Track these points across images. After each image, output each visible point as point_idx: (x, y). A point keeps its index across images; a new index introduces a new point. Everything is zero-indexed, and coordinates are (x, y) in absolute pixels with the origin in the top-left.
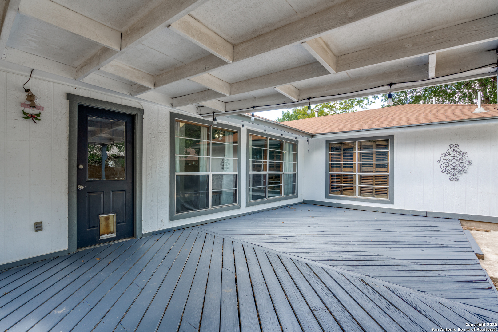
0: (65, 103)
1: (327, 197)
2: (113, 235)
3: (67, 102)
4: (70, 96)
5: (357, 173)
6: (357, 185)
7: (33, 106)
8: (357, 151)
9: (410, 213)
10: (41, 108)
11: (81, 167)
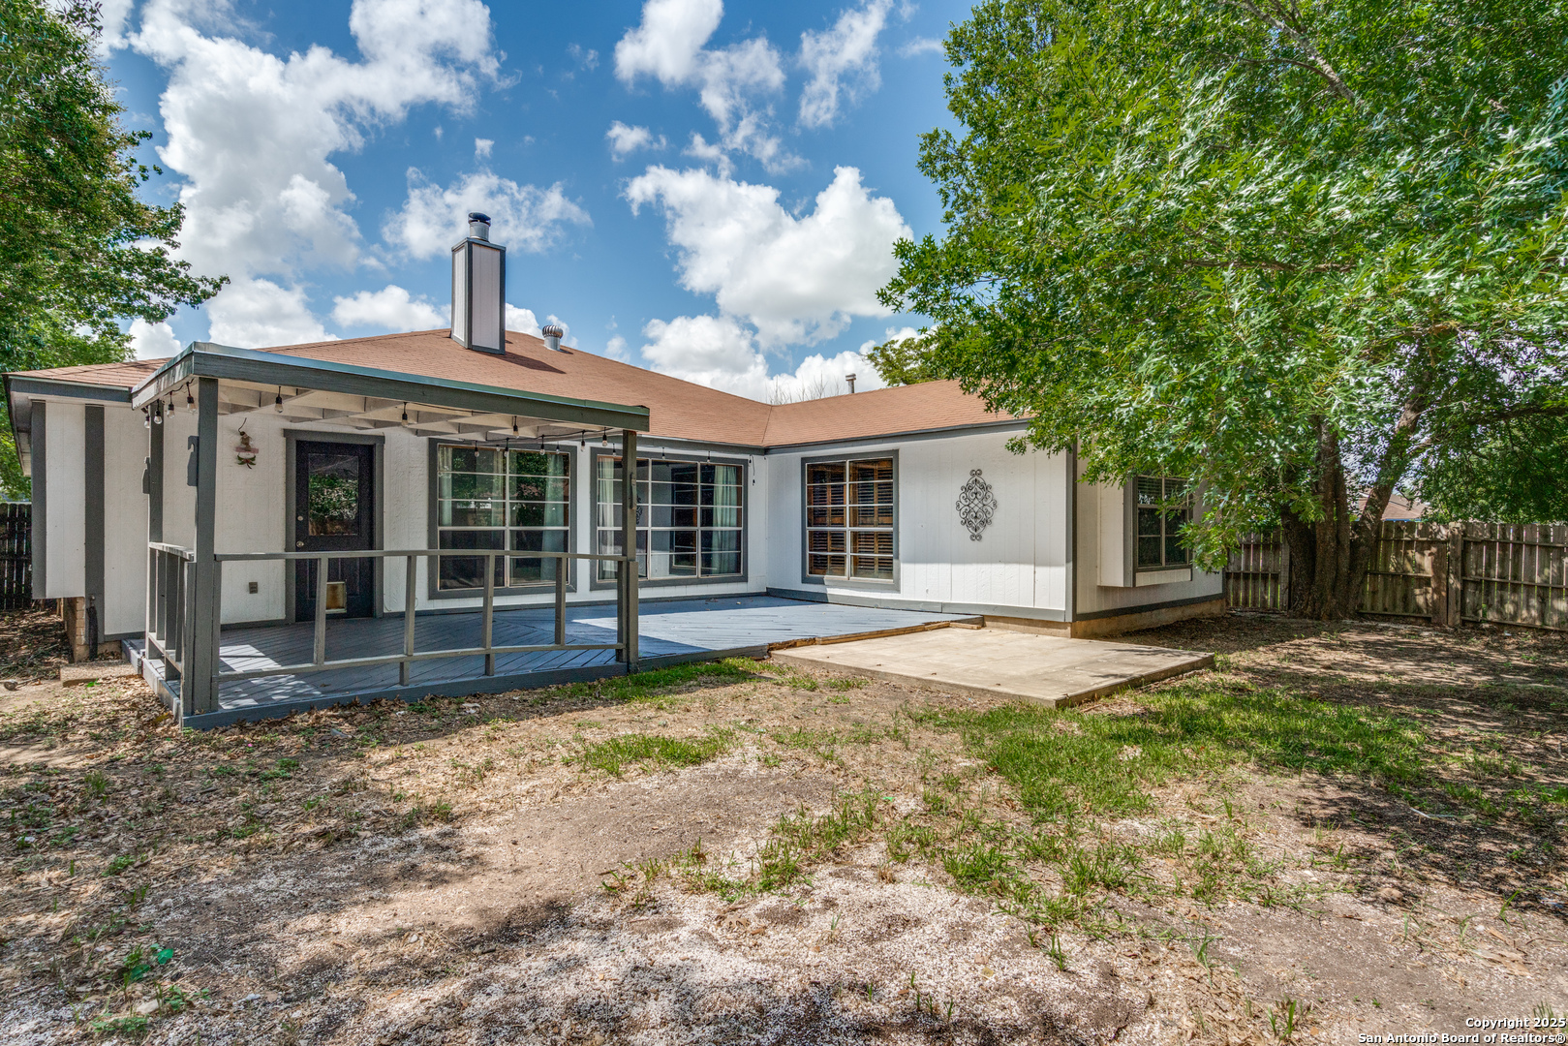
0: (282, 440)
1: (805, 580)
2: (343, 611)
3: (284, 439)
4: (287, 433)
5: (848, 530)
6: (849, 554)
7: (248, 449)
8: (847, 483)
9: (921, 607)
10: (256, 451)
11: (301, 518)
